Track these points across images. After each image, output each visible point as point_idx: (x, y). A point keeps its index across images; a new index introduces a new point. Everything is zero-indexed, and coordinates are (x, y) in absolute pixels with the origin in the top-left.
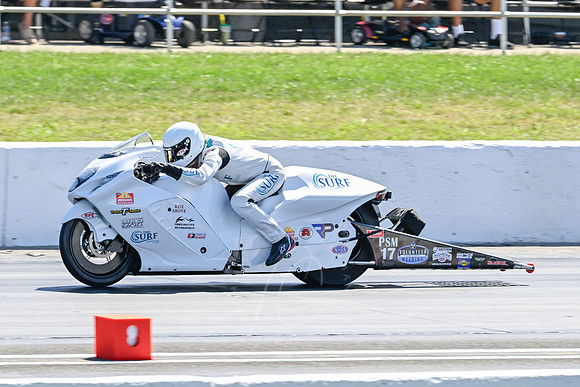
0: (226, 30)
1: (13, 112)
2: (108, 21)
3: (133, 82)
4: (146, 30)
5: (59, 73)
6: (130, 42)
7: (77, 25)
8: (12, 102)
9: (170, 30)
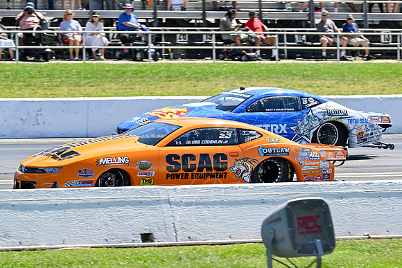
0: (171, 54)
1: (90, 86)
2: (126, 51)
3: (136, 74)
4: (141, 55)
5: (108, 71)
6: (135, 59)
7: (115, 53)
8: (90, 82)
9: (150, 55)
